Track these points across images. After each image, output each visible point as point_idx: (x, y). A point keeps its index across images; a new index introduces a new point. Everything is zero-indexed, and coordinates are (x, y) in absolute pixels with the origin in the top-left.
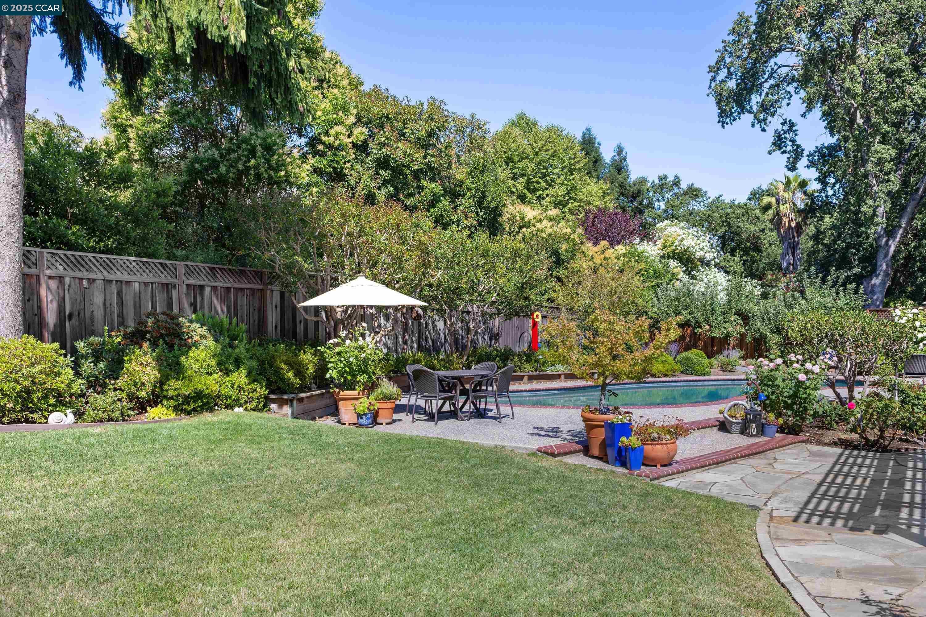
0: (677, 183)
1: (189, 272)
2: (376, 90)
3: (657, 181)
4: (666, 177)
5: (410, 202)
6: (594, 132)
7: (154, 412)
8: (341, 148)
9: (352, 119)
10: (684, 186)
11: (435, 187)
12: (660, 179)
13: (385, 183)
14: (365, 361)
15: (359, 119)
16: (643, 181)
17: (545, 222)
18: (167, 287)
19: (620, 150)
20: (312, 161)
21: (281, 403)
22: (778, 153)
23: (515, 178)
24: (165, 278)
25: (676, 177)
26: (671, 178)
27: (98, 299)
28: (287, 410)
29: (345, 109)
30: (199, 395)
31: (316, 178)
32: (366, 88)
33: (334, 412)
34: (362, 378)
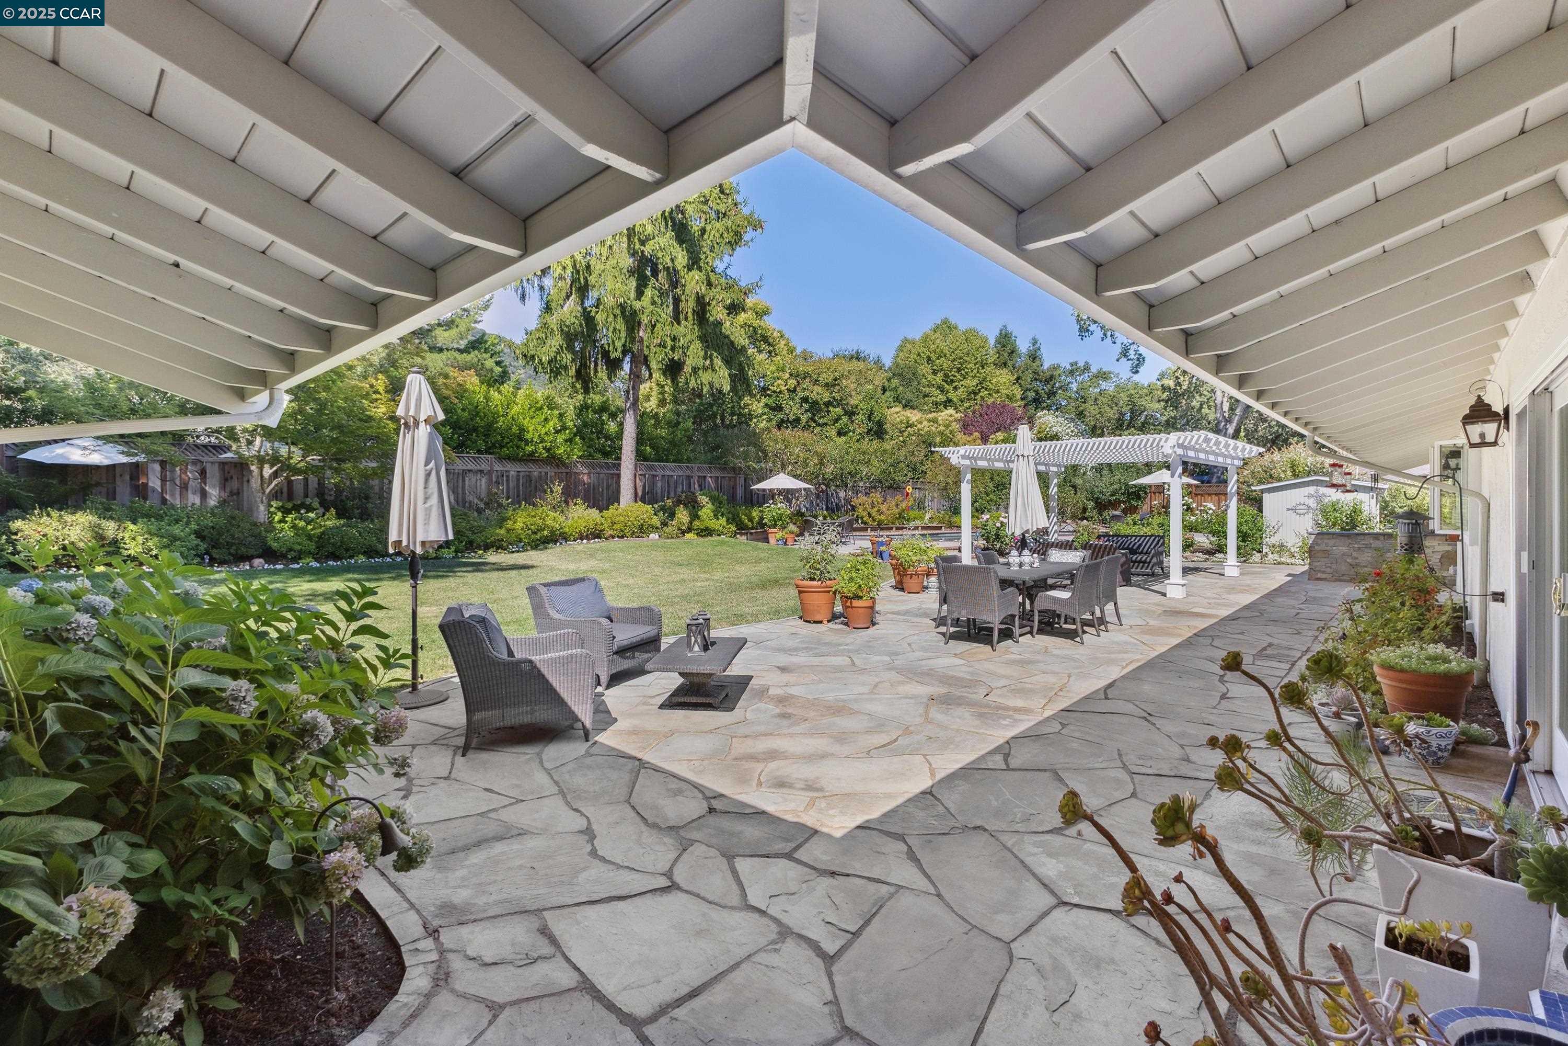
0: (1087, 368)
1: (699, 469)
2: (804, 351)
3: (1069, 367)
4: (1076, 363)
5: (821, 421)
6: (1009, 329)
7: (688, 536)
8: (780, 392)
9: (787, 375)
10: (1094, 370)
11: (839, 410)
12: (1072, 365)
13: (806, 411)
14: (781, 515)
15: (791, 375)
16: (1056, 367)
17: (925, 423)
18: (689, 478)
19: (1035, 342)
20: (764, 400)
21: (741, 534)
22: (1124, 360)
23: (935, 373)
24: (688, 473)
25: (1087, 363)
26: (1081, 364)
27: (659, 485)
28: (744, 537)
29: (783, 370)
30: (707, 529)
31: (766, 410)
32: (799, 351)
33: (766, 540)
34: (779, 523)
